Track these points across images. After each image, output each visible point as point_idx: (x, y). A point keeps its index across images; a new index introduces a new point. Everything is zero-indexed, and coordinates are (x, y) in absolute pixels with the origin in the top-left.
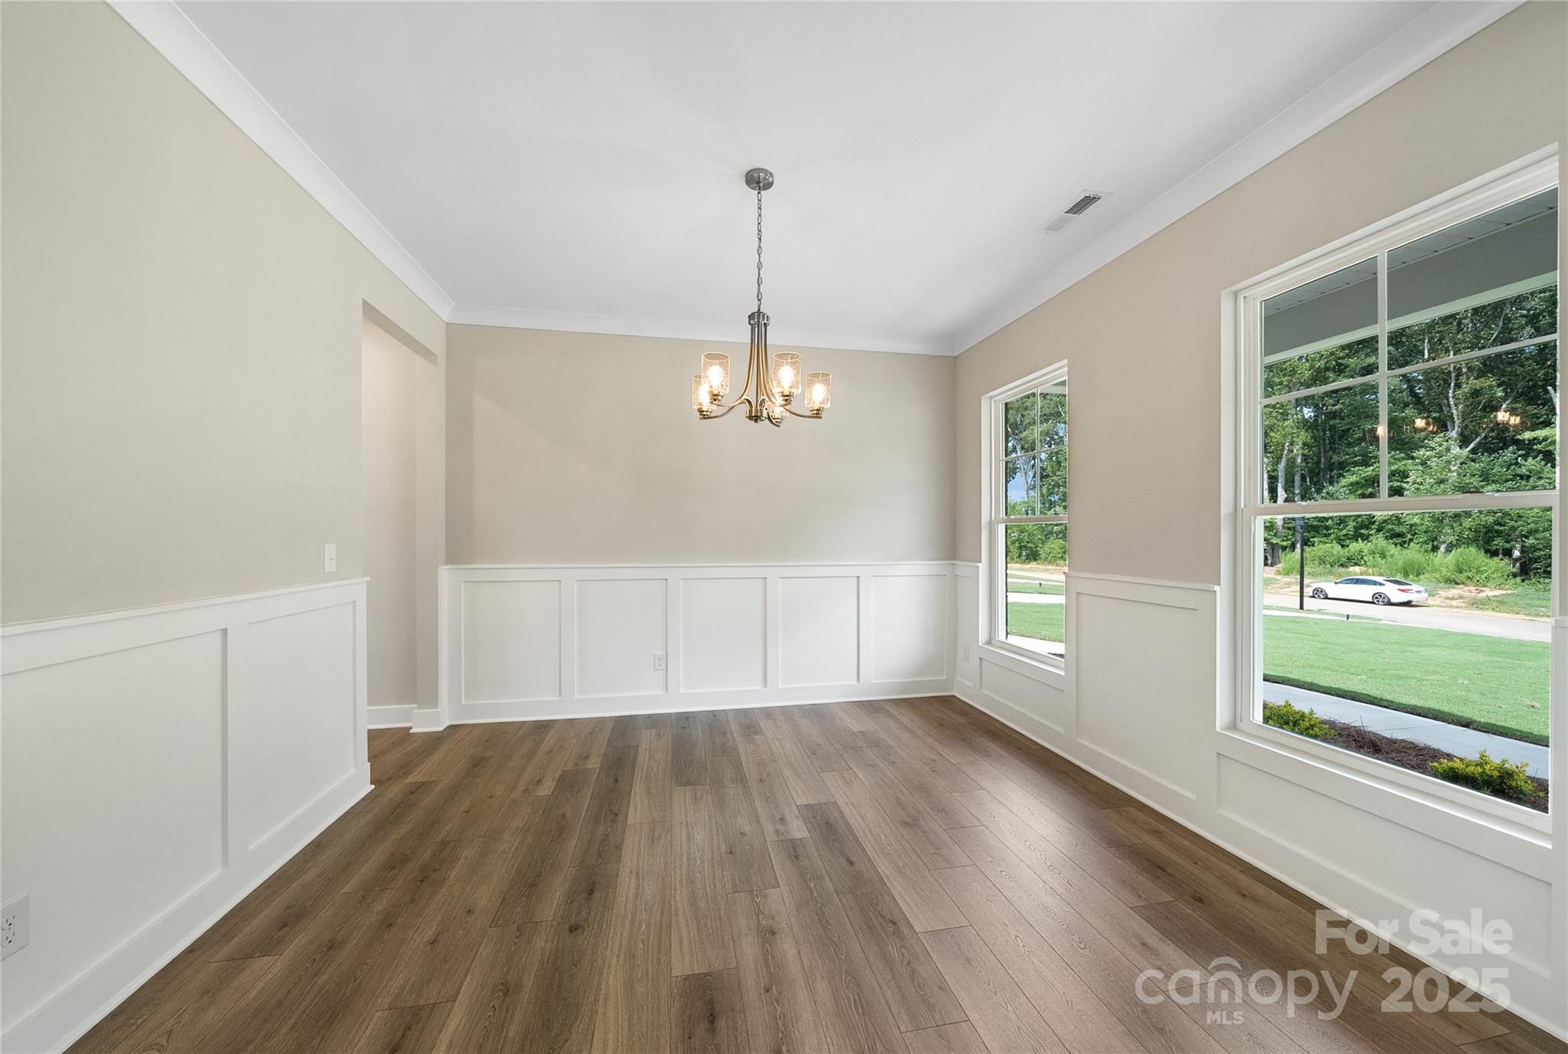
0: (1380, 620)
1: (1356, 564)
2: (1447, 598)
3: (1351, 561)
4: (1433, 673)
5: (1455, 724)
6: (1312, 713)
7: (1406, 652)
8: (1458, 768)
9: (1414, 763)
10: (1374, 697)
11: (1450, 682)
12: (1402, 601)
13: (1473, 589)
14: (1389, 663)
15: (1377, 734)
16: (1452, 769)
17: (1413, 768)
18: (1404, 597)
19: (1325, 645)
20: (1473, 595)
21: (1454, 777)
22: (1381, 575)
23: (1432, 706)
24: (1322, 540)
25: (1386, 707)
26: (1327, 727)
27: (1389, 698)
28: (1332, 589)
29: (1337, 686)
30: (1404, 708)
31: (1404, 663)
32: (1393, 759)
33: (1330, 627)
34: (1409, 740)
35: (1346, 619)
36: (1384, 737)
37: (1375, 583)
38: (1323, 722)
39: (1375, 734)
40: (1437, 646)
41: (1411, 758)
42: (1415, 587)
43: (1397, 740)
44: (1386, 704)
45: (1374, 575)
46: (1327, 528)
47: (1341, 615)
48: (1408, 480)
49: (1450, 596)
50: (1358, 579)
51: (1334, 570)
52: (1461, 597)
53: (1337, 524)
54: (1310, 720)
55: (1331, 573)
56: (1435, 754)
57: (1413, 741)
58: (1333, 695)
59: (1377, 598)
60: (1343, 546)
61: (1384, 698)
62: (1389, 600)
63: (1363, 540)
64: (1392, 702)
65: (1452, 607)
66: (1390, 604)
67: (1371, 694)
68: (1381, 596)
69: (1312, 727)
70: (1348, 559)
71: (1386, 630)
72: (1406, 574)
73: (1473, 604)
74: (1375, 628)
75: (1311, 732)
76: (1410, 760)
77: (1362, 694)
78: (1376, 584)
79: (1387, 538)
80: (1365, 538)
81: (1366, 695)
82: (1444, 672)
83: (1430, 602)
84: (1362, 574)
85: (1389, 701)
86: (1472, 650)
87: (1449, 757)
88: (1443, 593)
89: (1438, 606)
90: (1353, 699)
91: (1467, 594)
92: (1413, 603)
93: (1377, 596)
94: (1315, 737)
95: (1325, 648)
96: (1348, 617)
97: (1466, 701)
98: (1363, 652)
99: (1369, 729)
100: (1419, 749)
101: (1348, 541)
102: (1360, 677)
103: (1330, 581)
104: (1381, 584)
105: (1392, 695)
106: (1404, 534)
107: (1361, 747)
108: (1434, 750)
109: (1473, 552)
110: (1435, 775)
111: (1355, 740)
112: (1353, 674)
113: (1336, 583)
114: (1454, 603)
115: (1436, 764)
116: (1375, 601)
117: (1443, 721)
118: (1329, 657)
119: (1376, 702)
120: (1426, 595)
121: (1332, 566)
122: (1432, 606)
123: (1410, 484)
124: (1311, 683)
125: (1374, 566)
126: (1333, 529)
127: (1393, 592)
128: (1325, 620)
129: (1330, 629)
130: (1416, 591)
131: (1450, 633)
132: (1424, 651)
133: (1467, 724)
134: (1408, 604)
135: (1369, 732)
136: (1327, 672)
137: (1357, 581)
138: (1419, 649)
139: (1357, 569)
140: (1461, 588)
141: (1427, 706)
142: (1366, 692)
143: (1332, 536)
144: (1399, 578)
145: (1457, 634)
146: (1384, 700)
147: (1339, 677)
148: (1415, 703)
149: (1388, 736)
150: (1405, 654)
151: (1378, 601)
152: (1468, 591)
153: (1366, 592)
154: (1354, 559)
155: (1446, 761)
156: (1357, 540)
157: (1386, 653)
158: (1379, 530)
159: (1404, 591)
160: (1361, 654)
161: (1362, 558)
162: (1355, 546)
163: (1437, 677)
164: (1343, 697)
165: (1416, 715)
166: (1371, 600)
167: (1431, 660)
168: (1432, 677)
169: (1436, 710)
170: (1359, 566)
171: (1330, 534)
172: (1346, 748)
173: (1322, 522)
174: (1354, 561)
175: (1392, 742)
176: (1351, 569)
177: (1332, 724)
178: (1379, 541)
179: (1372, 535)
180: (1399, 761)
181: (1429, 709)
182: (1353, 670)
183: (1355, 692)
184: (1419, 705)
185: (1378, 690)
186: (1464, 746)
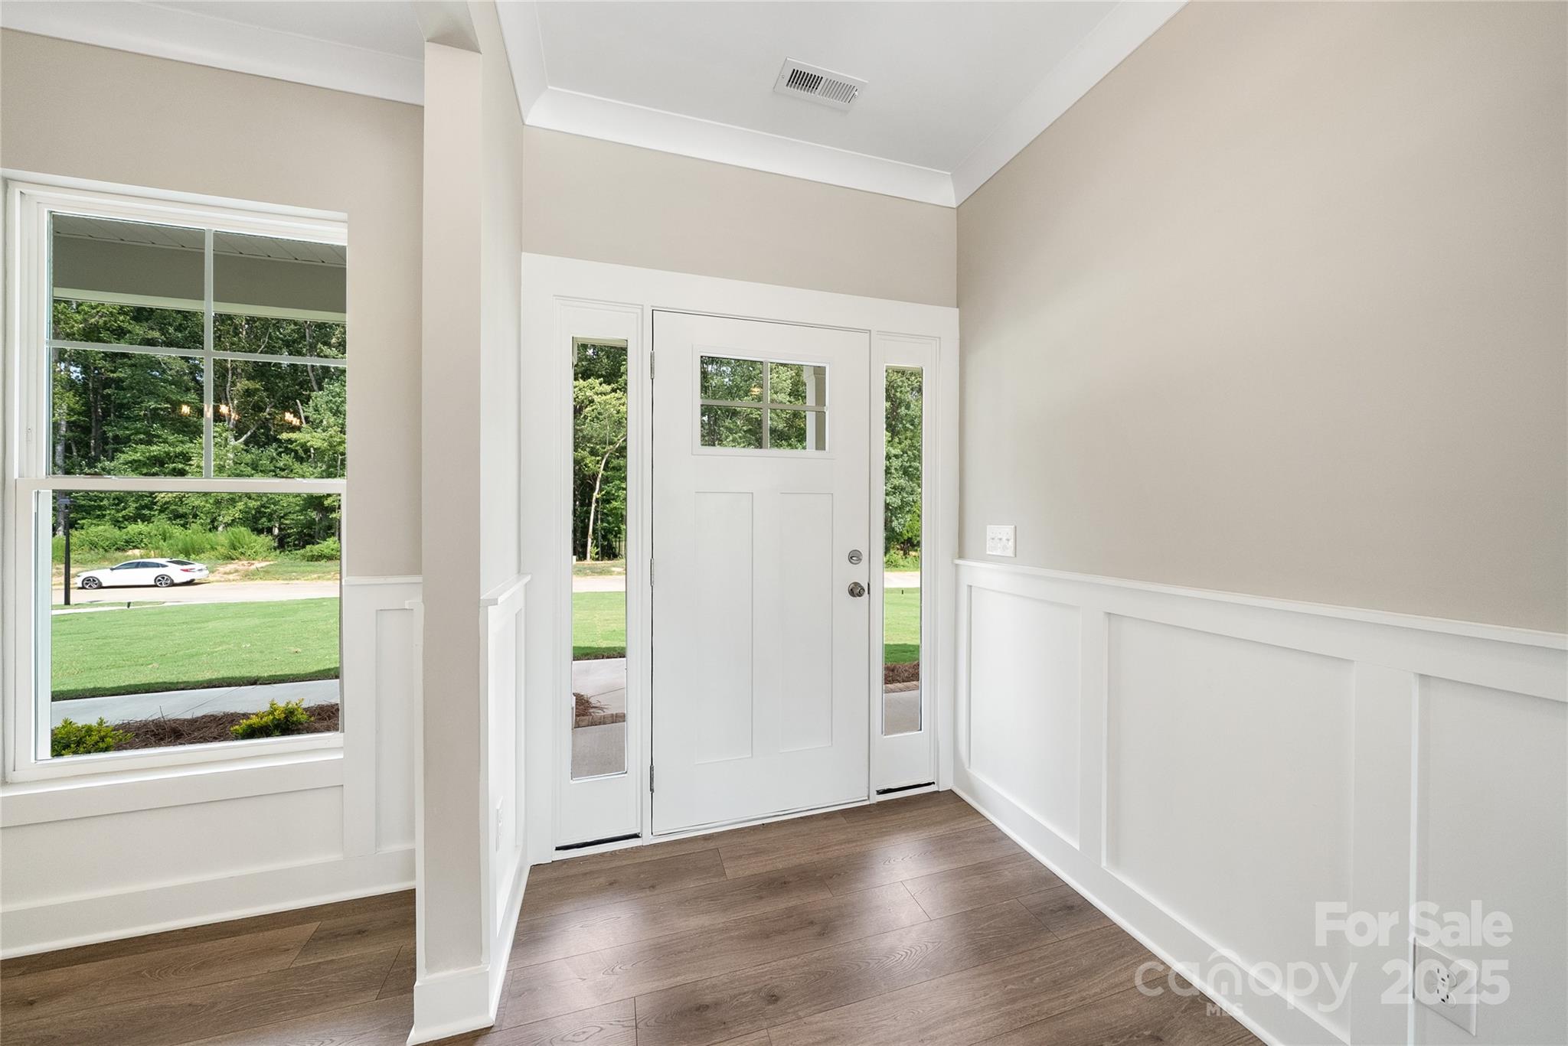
0: (164, 603)
1: (135, 547)
2: (225, 573)
3: (130, 543)
4: (221, 643)
5: (246, 685)
6: (101, 723)
7: (194, 630)
8: (254, 724)
9: (215, 735)
10: (170, 683)
11: (236, 648)
12: (184, 580)
13: (245, 562)
14: (179, 644)
15: (177, 720)
16: (250, 726)
17: (215, 739)
18: (187, 577)
19: (105, 641)
20: (246, 567)
21: (252, 733)
22: (163, 556)
23: (225, 675)
24: (94, 522)
25: (183, 689)
26: (121, 731)
27: (185, 679)
28: (105, 576)
29: (127, 683)
30: (201, 685)
31: (194, 641)
32: (195, 738)
33: (108, 619)
34: (209, 714)
35: (126, 608)
36: (185, 720)
37: (158, 565)
38: (116, 728)
39: (175, 721)
40: (221, 618)
41: (212, 730)
42: (197, 566)
43: (198, 718)
44: (182, 686)
45: (155, 557)
46: (100, 508)
47: (121, 604)
48: (191, 462)
49: (228, 571)
50: (139, 563)
51: (108, 555)
52: (237, 571)
53: (114, 504)
54: (99, 732)
55: (104, 558)
56: (232, 718)
57: (212, 713)
58: (124, 694)
59: (159, 580)
60: (120, 528)
61: (180, 681)
62: (172, 580)
63: (143, 521)
64: (188, 682)
65: (229, 580)
66: (173, 585)
67: (166, 681)
68: (163, 578)
69: (102, 739)
70: (127, 542)
71: (173, 612)
72: (187, 554)
73: (246, 576)
74: (161, 611)
75: (101, 745)
76: (212, 733)
77: (157, 683)
78: (158, 567)
79: (170, 519)
80: (146, 519)
81: (161, 683)
82: (229, 641)
83: (211, 578)
84: (142, 557)
85: (185, 682)
86: (249, 617)
87: (246, 716)
88: (222, 569)
89: (217, 581)
90: (147, 692)
91: (242, 568)
92: (195, 581)
93: (159, 578)
94: (106, 749)
95: (104, 645)
96: (129, 604)
97: (251, 662)
98: (150, 639)
99: (170, 717)
100: (220, 719)
101: (126, 523)
102: (150, 666)
103: (104, 568)
104: (164, 566)
105: (187, 675)
106: (186, 514)
107: (162, 739)
108: (232, 714)
109: (243, 531)
110: (236, 738)
111: (155, 735)
112: (142, 665)
113: (112, 569)
114: (231, 577)
115: (237, 727)
116: (158, 584)
117: (236, 686)
118: (112, 653)
119: (173, 687)
120: (207, 572)
121: (106, 550)
122: (213, 582)
123: (193, 467)
124: (94, 688)
125: (157, 548)
126: (110, 510)
127: (176, 573)
128: (100, 612)
129: (108, 622)
130: (198, 569)
131: (230, 604)
132: (211, 625)
133: (254, 682)
134: (190, 583)
135: (169, 721)
136: (112, 670)
137: (138, 565)
138: (206, 625)
139: (137, 552)
140: (236, 563)
141: (221, 677)
142: (161, 681)
143: (107, 517)
144: (181, 558)
145: (236, 604)
146: (181, 683)
147: (127, 673)
148: (210, 677)
149: (188, 716)
150: (193, 632)
151: (161, 584)
152: (240, 565)
153: (147, 576)
154: (133, 542)
155: (245, 721)
156: (137, 521)
157: (175, 635)
158: (161, 511)
159: (187, 571)
160: (149, 641)
161: (141, 541)
162: (134, 528)
163: (224, 647)
164: (135, 693)
165: (212, 687)
166: (153, 583)
167: (218, 632)
168: (221, 648)
169: (229, 678)
170: (138, 548)
171: (104, 516)
172: (146, 746)
173: (95, 501)
174: (134, 544)
175: (193, 722)
176: (130, 553)
177: (126, 727)
178: (161, 523)
179: (154, 515)
180: (201, 738)
181: (223, 678)
182: (141, 661)
183: (148, 684)
184: (214, 677)
185: (173, 674)
186: (254, 701)
